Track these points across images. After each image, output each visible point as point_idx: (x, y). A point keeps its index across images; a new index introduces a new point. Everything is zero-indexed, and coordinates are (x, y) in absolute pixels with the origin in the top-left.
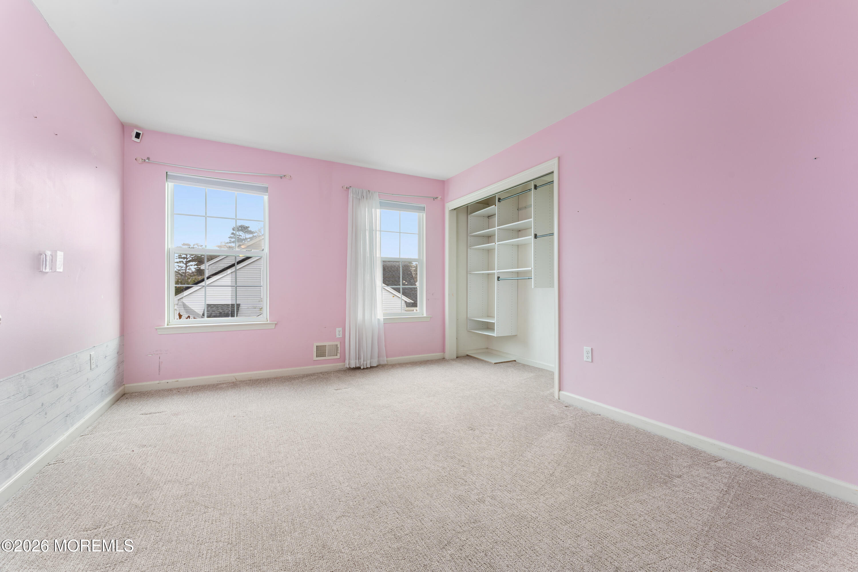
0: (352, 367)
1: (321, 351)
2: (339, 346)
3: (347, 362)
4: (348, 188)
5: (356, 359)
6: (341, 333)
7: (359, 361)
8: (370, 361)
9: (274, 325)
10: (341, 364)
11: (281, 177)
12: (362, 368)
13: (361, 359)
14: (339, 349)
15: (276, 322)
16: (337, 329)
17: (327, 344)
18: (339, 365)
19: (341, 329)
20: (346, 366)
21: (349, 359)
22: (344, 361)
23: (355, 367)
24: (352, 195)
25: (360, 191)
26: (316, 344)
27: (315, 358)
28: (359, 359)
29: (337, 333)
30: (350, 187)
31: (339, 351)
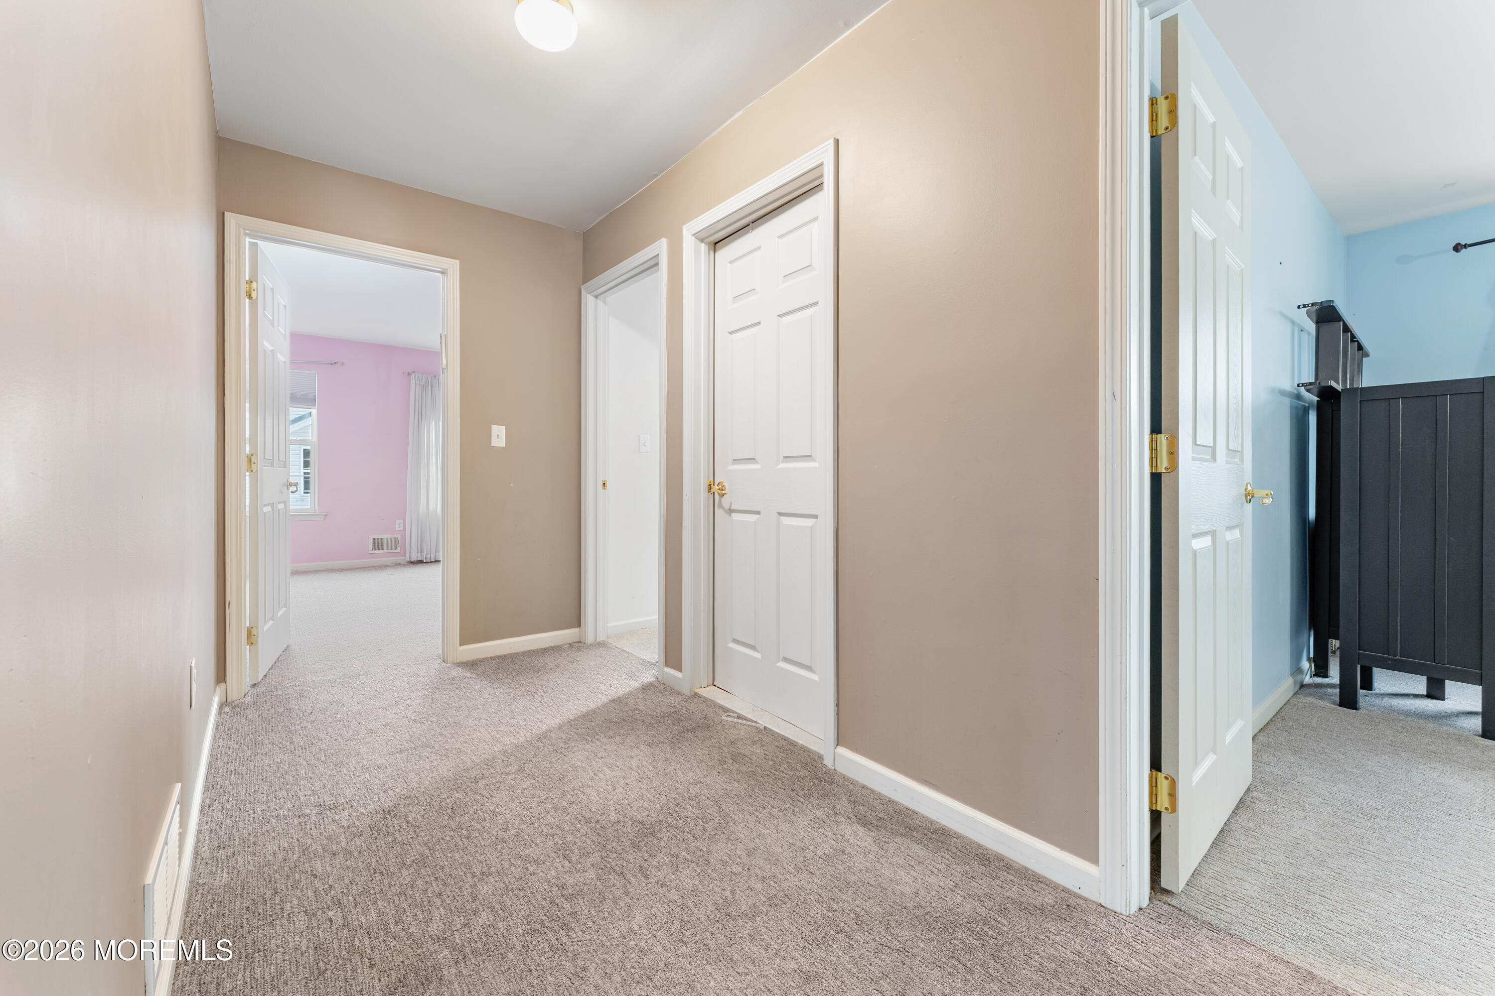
0: (413, 560)
1: (378, 544)
2: (399, 539)
3: (408, 555)
4: (409, 374)
5: (418, 552)
6: (402, 525)
7: (421, 554)
8: (434, 554)
9: (324, 516)
10: (401, 558)
11: (332, 364)
12: (425, 561)
13: (424, 552)
14: (400, 542)
15: (325, 513)
16: (397, 522)
17: (385, 536)
18: (400, 559)
19: (402, 521)
20: (407, 560)
21: (410, 552)
22: (405, 556)
23: (416, 560)
24: (414, 382)
25: (423, 377)
26: (371, 537)
27: (371, 551)
28: (421, 552)
29: (397, 526)
30: (413, 372)
31: (400, 545)
